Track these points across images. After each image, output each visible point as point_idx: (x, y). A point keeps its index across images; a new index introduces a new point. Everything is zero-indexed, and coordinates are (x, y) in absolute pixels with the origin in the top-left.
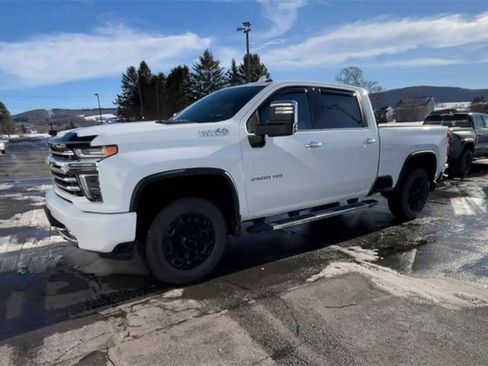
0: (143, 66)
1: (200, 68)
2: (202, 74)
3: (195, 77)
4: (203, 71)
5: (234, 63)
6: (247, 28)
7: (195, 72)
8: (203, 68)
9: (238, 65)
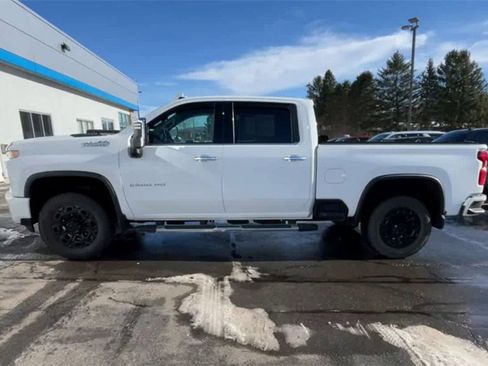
0: (328, 74)
1: (386, 73)
2: (387, 80)
3: (379, 82)
4: (389, 76)
5: (431, 64)
6: (414, 25)
7: (379, 78)
8: (390, 72)
9: (436, 65)
